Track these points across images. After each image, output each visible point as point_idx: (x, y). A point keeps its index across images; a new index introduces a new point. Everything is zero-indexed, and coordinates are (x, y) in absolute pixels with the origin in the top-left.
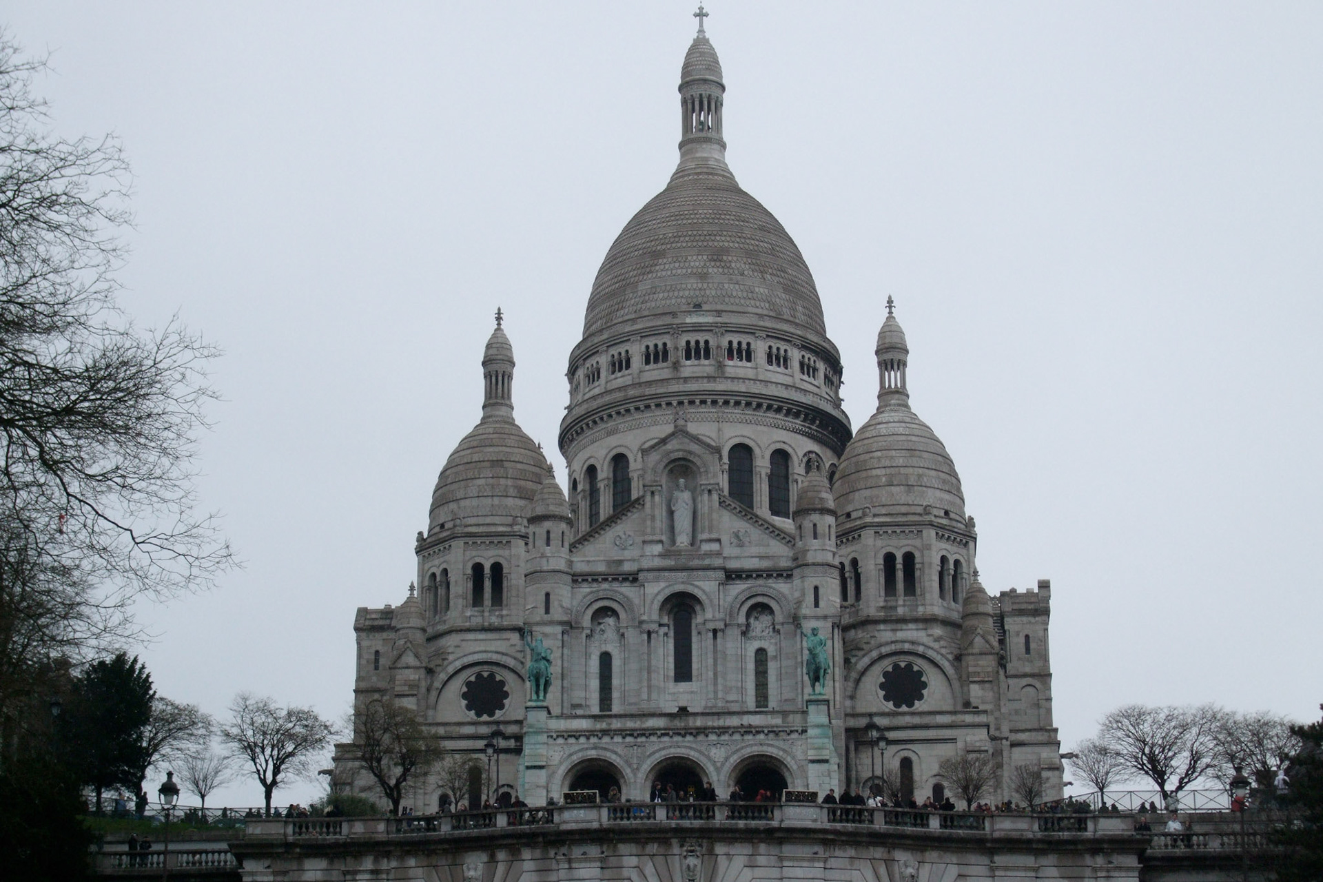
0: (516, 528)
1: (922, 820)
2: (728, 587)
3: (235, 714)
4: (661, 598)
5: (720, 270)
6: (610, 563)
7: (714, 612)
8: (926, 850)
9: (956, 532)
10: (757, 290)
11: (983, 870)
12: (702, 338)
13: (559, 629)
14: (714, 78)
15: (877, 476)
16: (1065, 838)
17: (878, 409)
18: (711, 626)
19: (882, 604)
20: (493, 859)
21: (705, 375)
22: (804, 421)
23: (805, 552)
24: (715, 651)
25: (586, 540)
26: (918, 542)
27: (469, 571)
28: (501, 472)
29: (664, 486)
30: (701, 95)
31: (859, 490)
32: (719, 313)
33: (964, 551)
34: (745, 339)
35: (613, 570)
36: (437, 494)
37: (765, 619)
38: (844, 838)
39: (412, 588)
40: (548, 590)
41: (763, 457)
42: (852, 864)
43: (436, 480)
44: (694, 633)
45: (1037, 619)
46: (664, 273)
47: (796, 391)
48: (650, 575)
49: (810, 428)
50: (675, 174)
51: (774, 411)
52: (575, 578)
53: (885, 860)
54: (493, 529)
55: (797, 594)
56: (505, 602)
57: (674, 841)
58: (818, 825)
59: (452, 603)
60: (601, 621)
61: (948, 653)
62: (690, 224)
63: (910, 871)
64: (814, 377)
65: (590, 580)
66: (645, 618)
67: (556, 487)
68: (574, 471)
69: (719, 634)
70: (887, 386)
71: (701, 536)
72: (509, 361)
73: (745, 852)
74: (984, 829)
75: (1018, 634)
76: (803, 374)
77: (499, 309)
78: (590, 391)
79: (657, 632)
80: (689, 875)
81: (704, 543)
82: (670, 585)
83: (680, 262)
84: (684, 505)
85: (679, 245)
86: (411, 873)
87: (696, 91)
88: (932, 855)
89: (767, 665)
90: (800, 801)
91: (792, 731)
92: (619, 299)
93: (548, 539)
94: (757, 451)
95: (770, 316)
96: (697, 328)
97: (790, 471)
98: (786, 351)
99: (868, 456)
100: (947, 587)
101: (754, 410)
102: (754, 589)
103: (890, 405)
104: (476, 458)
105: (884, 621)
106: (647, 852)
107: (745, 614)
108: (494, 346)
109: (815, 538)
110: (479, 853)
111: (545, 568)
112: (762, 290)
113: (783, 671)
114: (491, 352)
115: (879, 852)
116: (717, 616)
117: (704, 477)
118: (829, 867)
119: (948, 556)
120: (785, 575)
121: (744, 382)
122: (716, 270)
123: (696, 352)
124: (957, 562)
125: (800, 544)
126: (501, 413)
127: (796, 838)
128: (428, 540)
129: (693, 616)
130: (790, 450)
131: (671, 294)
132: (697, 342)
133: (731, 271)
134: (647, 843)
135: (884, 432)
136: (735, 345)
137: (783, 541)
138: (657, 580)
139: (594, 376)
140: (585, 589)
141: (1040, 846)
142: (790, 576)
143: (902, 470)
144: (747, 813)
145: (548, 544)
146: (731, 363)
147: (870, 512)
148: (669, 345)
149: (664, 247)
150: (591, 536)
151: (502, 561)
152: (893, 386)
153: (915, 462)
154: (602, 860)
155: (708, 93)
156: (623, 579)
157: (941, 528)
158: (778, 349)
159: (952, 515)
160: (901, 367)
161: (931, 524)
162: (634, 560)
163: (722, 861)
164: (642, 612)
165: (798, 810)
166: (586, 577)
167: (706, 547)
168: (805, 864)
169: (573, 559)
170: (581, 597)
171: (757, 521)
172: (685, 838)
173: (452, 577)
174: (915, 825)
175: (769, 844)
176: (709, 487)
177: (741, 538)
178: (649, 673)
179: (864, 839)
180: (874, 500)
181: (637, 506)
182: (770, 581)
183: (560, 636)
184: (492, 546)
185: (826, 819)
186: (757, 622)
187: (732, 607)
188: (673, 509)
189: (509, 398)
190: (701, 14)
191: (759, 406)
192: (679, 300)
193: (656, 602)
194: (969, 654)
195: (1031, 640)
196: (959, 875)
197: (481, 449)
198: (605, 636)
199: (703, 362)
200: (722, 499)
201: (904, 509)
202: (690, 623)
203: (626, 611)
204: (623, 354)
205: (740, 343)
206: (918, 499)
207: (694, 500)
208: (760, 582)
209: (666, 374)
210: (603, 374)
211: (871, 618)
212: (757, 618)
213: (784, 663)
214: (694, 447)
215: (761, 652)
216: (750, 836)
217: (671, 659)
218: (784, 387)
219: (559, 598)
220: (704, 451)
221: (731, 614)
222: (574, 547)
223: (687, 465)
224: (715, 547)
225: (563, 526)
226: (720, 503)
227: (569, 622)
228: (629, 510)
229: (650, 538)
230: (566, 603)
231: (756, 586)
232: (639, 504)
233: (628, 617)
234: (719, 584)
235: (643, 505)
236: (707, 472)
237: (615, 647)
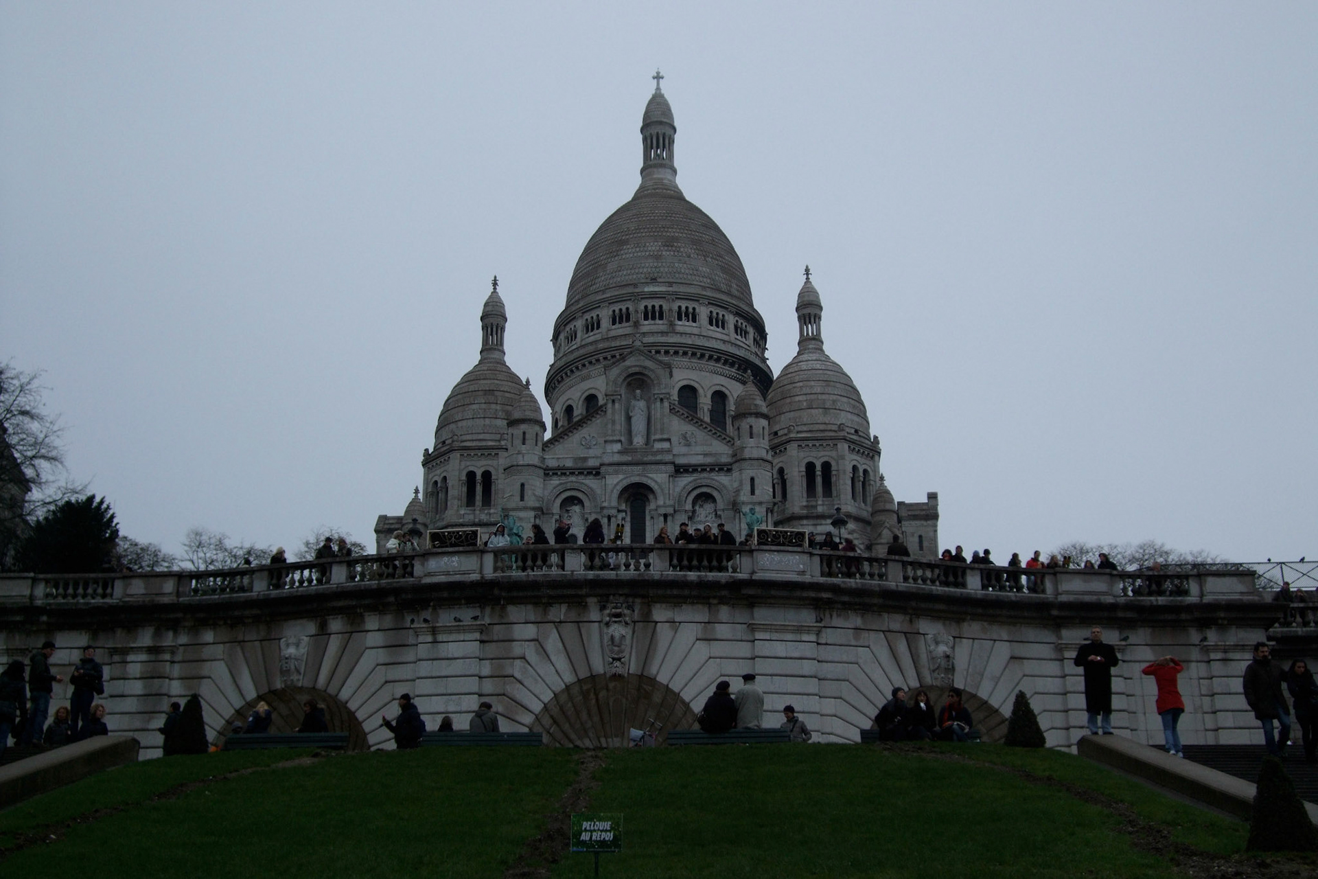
0: (503, 443)
1: (956, 576)
2: (677, 479)
3: (186, 548)
4: (619, 488)
5: (672, 253)
6: (576, 459)
7: (665, 499)
8: (964, 620)
9: (865, 447)
10: (700, 268)
11: (1046, 651)
12: (657, 303)
13: (532, 514)
14: (668, 121)
15: (799, 401)
16: (1160, 603)
17: (798, 353)
18: (662, 511)
19: (805, 504)
20: (323, 631)
21: (659, 331)
22: (738, 369)
23: (743, 448)
25: (556, 440)
26: (834, 454)
27: (464, 478)
28: (492, 399)
29: (623, 396)
30: (658, 133)
31: (784, 413)
32: (670, 284)
33: (871, 463)
34: (691, 305)
35: (580, 465)
36: (442, 417)
37: (709, 507)
38: (846, 599)
39: (417, 491)
40: (523, 481)
41: (705, 396)
42: (856, 638)
43: (442, 408)
44: (648, 518)
45: (928, 522)
46: (628, 256)
47: (731, 346)
48: (611, 469)
49: (743, 376)
50: (638, 190)
51: (714, 360)
52: (547, 472)
53: (905, 633)
54: (484, 444)
55: (736, 485)
56: (492, 503)
57: (592, 601)
58: (807, 578)
59: (449, 503)
60: (568, 509)
61: (860, 544)
62: (648, 220)
63: (942, 649)
64: (745, 338)
65: (559, 473)
66: (605, 504)
67: (532, 396)
68: (556, 412)
69: (669, 518)
70: (805, 334)
71: (653, 437)
72: (503, 316)
73: (699, 618)
74: (1043, 591)
75: (913, 535)
76: (737, 335)
77: (495, 277)
78: (568, 349)
79: (616, 517)
80: (612, 651)
81: (656, 443)
82: (627, 477)
83: (640, 247)
84: (640, 412)
85: (639, 235)
86: (207, 652)
87: (654, 130)
88: (973, 628)
90: (779, 544)
92: (592, 278)
93: (524, 439)
94: (700, 391)
95: (712, 288)
96: (654, 296)
97: (727, 409)
98: (723, 316)
99: (790, 386)
100: (857, 491)
101: (699, 359)
102: (699, 481)
103: (808, 349)
104: (472, 388)
105: (807, 517)
106: (551, 617)
107: (691, 502)
108: (490, 304)
109: (751, 437)
110: (304, 621)
111: (521, 463)
112: (704, 269)
114: (487, 309)
115: (896, 622)
116: (668, 502)
117: (657, 388)
118: (824, 642)
119: (859, 466)
120: (725, 469)
121: (690, 337)
122: (668, 253)
123: (652, 314)
124: (865, 471)
125: (738, 443)
126: (495, 356)
127: (774, 597)
128: (433, 455)
129: (647, 503)
130: (727, 392)
131: (633, 271)
132: (653, 307)
133: (680, 254)
134: (550, 605)
135: (804, 367)
136: (683, 309)
137: (724, 441)
138: (617, 473)
139: (572, 336)
140: (555, 481)
141: (1129, 615)
142: (729, 470)
143: (820, 397)
144: (700, 561)
145: (524, 444)
146: (680, 323)
147: (794, 428)
148: (631, 309)
149: (627, 237)
150: (561, 437)
151: (491, 469)
152: (810, 334)
153: (829, 390)
154: (483, 629)
155: (663, 131)
156: (588, 473)
157: (853, 443)
158: (717, 314)
159: (860, 433)
160: (817, 320)
161: (845, 439)
162: (597, 457)
163: (664, 632)
164: (603, 500)
165: (777, 557)
166: (556, 471)
167: (658, 446)
168: (790, 637)
169: (545, 457)
170: (551, 488)
171: (701, 425)
172: (608, 596)
173: (450, 483)
174: (947, 584)
175: (733, 606)
176: (661, 396)
177: (689, 439)
179: (875, 601)
180: (798, 420)
181: (599, 412)
182: (712, 474)
184: (483, 456)
185: (818, 573)
186: (702, 509)
187: (680, 496)
188: (631, 414)
189: (502, 344)
190: (658, 77)
191: (702, 356)
192: (639, 276)
193: (615, 491)
194: (878, 544)
195: (924, 539)
196: (1012, 658)
197: (477, 381)
198: (572, 520)
199: (658, 321)
200: (672, 406)
201: (822, 427)
202: (645, 509)
203: (590, 500)
204: (595, 318)
205: (687, 308)
206: (833, 419)
207: (648, 408)
208: (705, 475)
209: (628, 331)
210: (579, 335)
211: (795, 515)
212: (701, 506)
214: (649, 363)
216: (704, 595)
218: (722, 342)
219: (533, 488)
220: (657, 366)
221: (679, 501)
222: (546, 447)
223: (643, 379)
224: (666, 445)
225: (537, 428)
226: (670, 410)
227: (540, 509)
228: (593, 416)
229: (611, 438)
230: (539, 492)
231: (701, 479)
232: (602, 411)
233: (591, 504)
234: (669, 476)
235: (606, 411)
236: (659, 384)
237: (580, 530)
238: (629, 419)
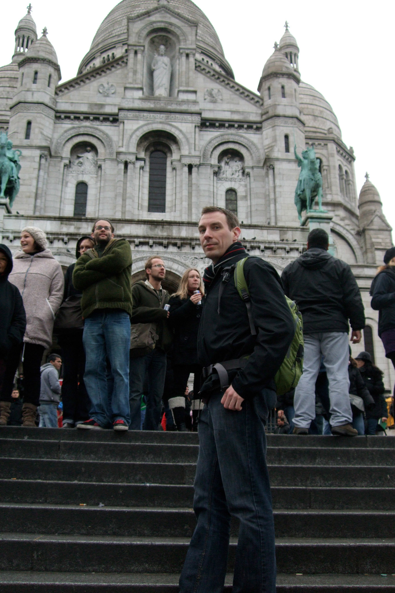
2: (202, 132)
4: (140, 134)
6: (91, 105)
7: (190, 149)
13: (38, 153)
18: (187, 161)
23: (275, 106)
24: (190, 185)
25: (72, 86)
29: (146, 48)
33: (349, 166)
35: (96, 110)
37: (236, 165)
40: (30, 118)
44: (169, 169)
48: (130, 114)
52: (58, 115)
55: (267, 142)
60: (80, 155)
61: (352, 229)
65: (72, 117)
66: (123, 150)
69: (194, 170)
71: (177, 89)
77: (30, 5)
79: (134, 163)
81: (181, 93)
82: (148, 124)
84: (164, 65)
89: (236, 204)
91: (291, 249)
93: (36, 78)
102: (226, 137)
107: (217, 156)
108: (24, 21)
109: (284, 95)
113: (253, 209)
116: (193, 153)
117: (182, 44)
119: (342, 166)
120: (254, 126)
125: (268, 103)
129: (169, 155)
137: (253, 101)
138: (137, 119)
140: (67, 125)
142: (258, 129)
145: (34, 82)
156: (103, 118)
157: (338, 146)
161: (332, 142)
162: (115, 104)
164: (120, 145)
166: (69, 115)
167: (182, 96)
169: (58, 98)
170: (62, 131)
171: (228, 84)
176: (187, 51)
177: (214, 96)
178: (124, 200)
181: (120, 64)
182: (241, 131)
183: (37, 159)
186: (227, 167)
187: (205, 150)
188: (153, 68)
193: (134, 137)
194: (371, 230)
198: (83, 167)
200: (198, 64)
202: (166, 161)
203: (105, 146)
204: (111, 56)
207: (172, 62)
208: (232, 131)
212: (227, 163)
213: (254, 202)
214: (174, 21)
215: (231, 191)
217: (146, 191)
219: (41, 126)
220: (183, 24)
221: (204, 156)
222: (61, 91)
223: (167, 37)
224: (191, 97)
225: (51, 70)
226: (196, 67)
227: (48, 148)
228: (113, 66)
229: (132, 86)
230: (48, 132)
231: (228, 134)
232: (123, 62)
233: (106, 150)
234: (195, 126)
235: (127, 63)
236: (185, 40)
237: (92, 177)
238: (151, 73)
